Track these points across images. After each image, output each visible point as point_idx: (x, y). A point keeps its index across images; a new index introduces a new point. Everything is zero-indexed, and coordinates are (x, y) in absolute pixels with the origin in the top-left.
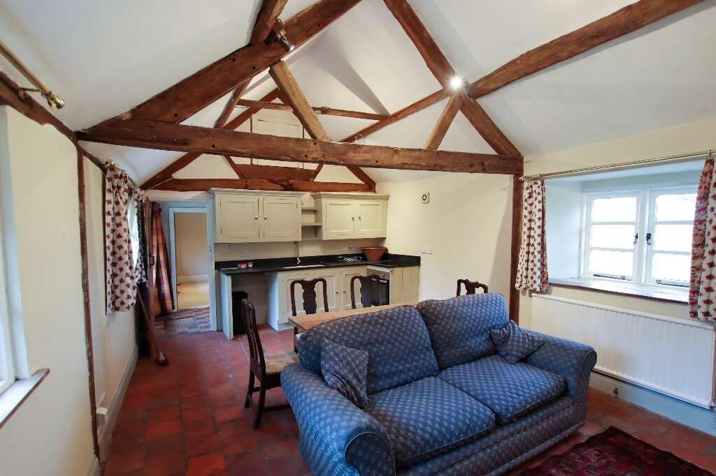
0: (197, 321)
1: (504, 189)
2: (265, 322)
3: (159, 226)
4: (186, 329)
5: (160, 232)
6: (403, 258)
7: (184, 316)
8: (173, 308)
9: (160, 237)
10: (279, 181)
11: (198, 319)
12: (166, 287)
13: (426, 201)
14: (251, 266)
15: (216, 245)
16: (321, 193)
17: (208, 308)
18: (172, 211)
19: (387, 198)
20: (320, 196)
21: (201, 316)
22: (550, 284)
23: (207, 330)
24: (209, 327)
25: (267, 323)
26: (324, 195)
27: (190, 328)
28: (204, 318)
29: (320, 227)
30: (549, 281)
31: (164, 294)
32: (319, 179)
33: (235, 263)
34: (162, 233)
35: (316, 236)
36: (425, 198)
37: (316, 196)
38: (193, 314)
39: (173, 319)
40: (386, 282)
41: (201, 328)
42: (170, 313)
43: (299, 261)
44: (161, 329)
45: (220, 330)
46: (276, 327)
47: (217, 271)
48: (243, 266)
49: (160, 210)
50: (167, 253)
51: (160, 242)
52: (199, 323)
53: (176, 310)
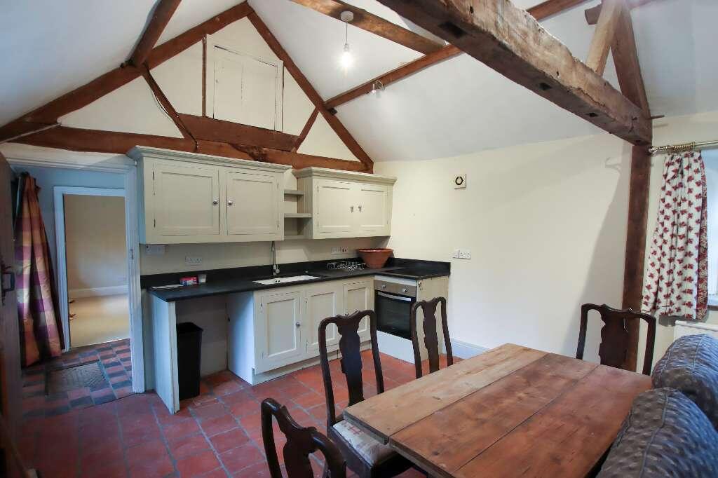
0: (106, 371)
1: (613, 166)
2: (224, 368)
3: (35, 215)
4: (87, 392)
5: (36, 225)
6: (420, 265)
7: (82, 360)
8: (63, 346)
9: (37, 233)
10: (247, 148)
11: (107, 366)
12: (48, 316)
13: (463, 185)
14: (203, 280)
15: (144, 247)
16: (314, 168)
17: (126, 342)
18: (58, 192)
19: (391, 182)
20: (310, 174)
21: (112, 360)
22: (709, 307)
23: (127, 390)
24: (128, 383)
25: (227, 369)
26: (317, 172)
27: (94, 388)
28: (117, 364)
29: (309, 219)
30: (709, 303)
31: (45, 327)
32: (304, 149)
33: (176, 277)
34: (41, 227)
35: (299, 234)
36: (459, 182)
37: (301, 173)
38: (99, 356)
39: (62, 369)
40: (409, 299)
41: (115, 386)
42: (56, 358)
43: (278, 271)
44: (38, 393)
45: (151, 391)
46: (249, 378)
47: (144, 291)
48: (190, 282)
49: (37, 189)
50: (50, 260)
51: (38, 240)
52: (112, 375)
53: (67, 349)
